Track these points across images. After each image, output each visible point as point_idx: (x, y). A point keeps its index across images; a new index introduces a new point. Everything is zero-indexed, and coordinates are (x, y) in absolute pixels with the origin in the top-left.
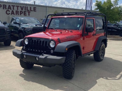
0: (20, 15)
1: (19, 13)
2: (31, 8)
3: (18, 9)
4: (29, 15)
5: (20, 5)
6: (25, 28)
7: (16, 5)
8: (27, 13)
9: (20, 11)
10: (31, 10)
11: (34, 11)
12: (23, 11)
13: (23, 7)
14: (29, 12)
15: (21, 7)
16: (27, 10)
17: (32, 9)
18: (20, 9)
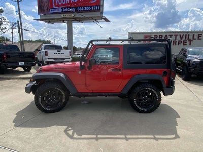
0: (178, 44)
1: (177, 43)
2: (194, 35)
3: (176, 39)
4: (190, 44)
5: (179, 34)
6: (190, 61)
7: (174, 34)
8: (188, 43)
9: (179, 41)
10: (193, 39)
11: (198, 39)
12: (182, 40)
13: (183, 35)
14: (190, 41)
15: (180, 35)
16: (188, 38)
17: (196, 37)
18: (178, 38)
